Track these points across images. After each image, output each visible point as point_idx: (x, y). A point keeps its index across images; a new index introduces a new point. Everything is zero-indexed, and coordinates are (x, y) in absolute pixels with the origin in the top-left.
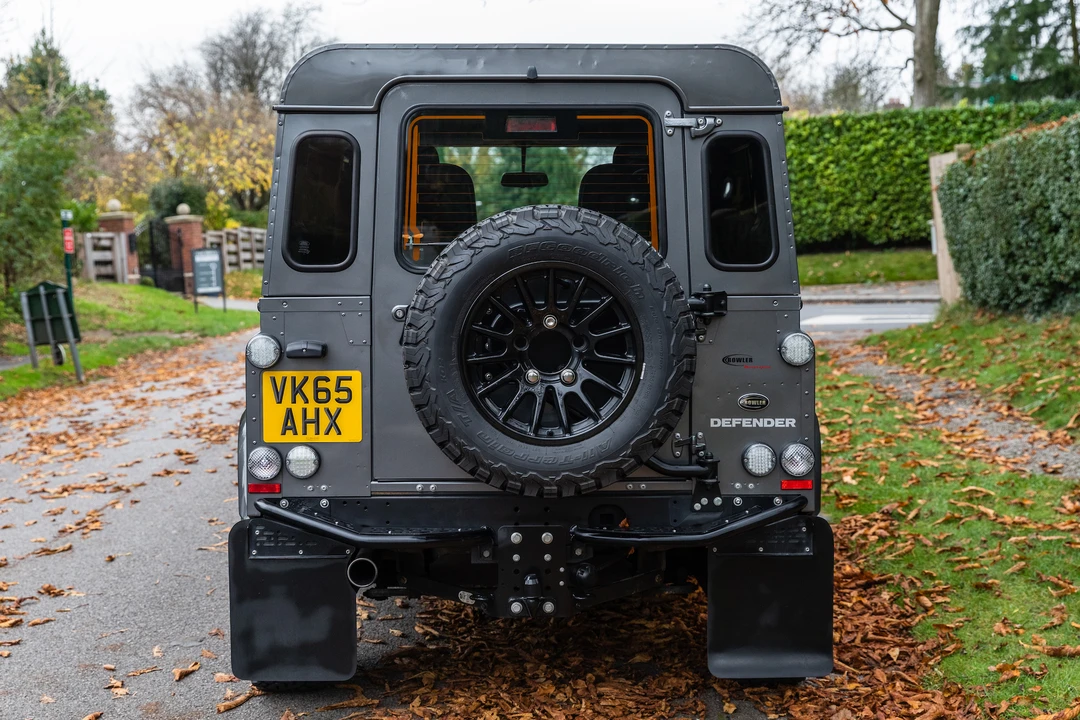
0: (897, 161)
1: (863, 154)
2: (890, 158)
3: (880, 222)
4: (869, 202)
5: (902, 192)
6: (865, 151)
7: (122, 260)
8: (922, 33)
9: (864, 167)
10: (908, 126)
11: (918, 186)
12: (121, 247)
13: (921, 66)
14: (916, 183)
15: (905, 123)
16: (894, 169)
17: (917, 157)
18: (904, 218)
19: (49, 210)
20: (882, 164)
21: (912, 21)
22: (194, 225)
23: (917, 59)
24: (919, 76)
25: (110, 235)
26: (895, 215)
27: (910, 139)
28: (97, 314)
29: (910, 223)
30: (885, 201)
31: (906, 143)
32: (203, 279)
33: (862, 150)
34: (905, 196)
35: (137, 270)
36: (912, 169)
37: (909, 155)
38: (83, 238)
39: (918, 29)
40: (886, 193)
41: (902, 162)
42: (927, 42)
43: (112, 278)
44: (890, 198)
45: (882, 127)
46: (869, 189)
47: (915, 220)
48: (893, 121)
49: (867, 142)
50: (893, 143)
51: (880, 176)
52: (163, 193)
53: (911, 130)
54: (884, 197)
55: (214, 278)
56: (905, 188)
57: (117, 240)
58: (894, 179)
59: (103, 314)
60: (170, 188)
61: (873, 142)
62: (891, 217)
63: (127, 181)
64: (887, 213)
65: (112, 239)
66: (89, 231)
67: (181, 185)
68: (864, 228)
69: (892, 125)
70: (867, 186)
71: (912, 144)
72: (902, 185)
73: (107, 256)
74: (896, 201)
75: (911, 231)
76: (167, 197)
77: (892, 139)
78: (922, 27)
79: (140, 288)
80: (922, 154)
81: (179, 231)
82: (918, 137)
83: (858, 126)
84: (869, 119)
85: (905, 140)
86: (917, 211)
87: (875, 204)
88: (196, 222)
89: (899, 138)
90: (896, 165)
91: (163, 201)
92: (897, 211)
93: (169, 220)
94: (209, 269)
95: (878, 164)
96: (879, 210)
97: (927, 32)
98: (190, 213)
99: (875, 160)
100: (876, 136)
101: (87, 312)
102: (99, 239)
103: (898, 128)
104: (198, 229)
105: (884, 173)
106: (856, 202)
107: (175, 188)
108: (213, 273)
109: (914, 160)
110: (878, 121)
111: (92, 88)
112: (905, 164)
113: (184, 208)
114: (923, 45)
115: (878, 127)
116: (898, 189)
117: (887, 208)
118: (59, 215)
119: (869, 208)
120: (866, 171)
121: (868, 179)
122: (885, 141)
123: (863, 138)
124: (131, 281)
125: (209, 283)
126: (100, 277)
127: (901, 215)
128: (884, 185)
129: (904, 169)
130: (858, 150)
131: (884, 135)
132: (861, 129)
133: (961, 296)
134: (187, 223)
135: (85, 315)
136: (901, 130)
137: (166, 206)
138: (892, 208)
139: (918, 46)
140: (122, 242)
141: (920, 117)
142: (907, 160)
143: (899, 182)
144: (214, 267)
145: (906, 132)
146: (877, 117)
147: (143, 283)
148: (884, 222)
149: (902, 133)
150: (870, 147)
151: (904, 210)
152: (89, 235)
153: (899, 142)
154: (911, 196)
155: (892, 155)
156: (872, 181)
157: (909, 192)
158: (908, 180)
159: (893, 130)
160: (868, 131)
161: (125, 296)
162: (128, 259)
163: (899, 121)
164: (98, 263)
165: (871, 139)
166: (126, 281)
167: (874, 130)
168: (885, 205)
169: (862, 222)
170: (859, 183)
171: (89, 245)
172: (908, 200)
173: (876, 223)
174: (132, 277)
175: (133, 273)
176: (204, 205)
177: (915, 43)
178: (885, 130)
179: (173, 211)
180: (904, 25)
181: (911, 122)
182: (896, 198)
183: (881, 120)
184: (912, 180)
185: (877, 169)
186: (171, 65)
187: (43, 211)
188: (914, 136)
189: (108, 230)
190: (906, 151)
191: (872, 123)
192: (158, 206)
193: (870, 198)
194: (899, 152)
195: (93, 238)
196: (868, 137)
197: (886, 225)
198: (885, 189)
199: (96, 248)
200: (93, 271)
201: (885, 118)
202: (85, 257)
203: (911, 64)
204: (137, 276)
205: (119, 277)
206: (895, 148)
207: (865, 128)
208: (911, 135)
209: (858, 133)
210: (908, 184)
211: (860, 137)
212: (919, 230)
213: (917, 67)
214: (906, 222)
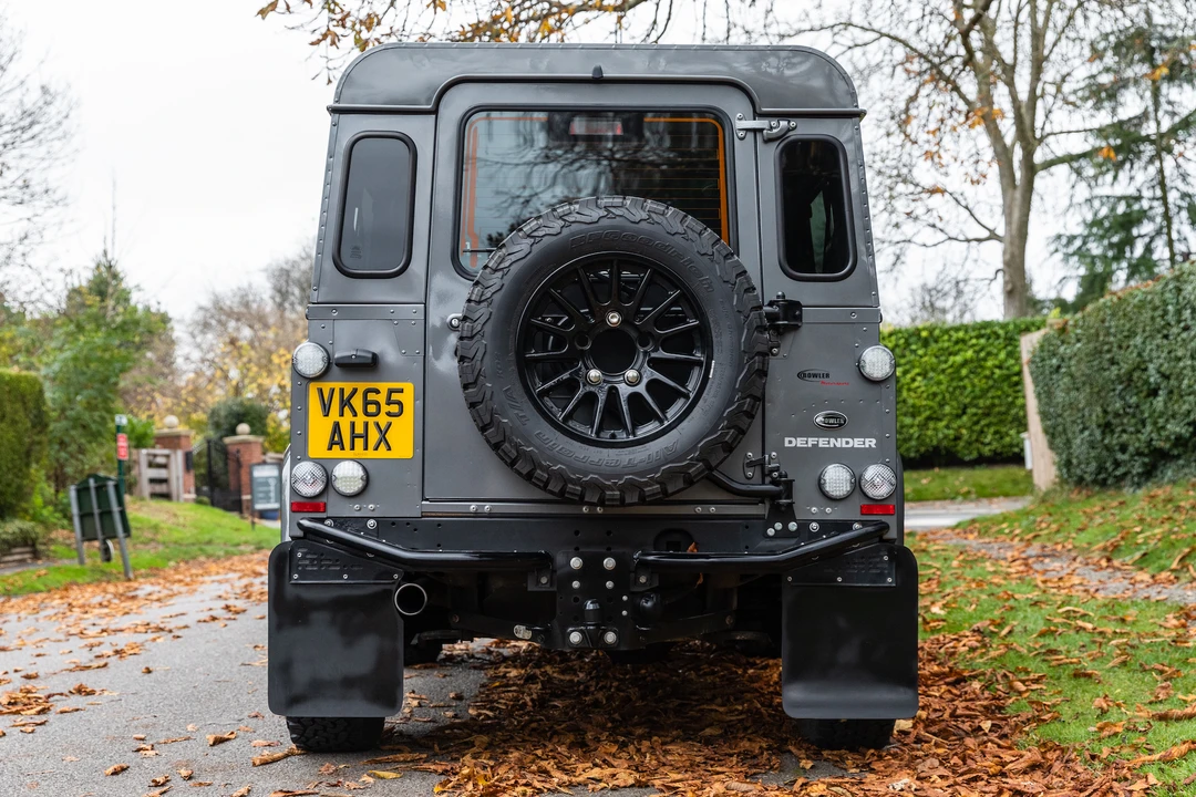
0: (987, 372)
1: (951, 366)
2: (979, 370)
3: (970, 437)
4: (959, 416)
5: (993, 405)
6: (954, 362)
7: (178, 478)
8: (1012, 243)
9: (952, 380)
10: (998, 337)
11: (1010, 399)
12: (177, 468)
13: (1011, 276)
14: (1008, 396)
15: (995, 333)
16: (984, 381)
17: (1008, 369)
18: (996, 433)
19: (104, 414)
20: (972, 376)
21: (1001, 231)
22: (253, 446)
23: (1006, 269)
24: (1009, 287)
25: (166, 452)
26: (986, 429)
27: (1000, 350)
28: (149, 528)
29: (1002, 438)
30: (975, 414)
31: (997, 355)
32: (261, 495)
33: (950, 363)
34: (997, 409)
35: (193, 489)
36: (1004, 381)
37: (1000, 367)
38: (138, 454)
39: (1008, 239)
40: (976, 406)
41: (993, 373)
42: (1017, 252)
43: (167, 496)
44: (980, 411)
45: (971, 338)
46: (958, 402)
47: (1007, 434)
48: (983, 332)
49: (956, 354)
50: (982, 354)
51: (969, 389)
52: (223, 413)
53: (1001, 340)
54: (974, 410)
55: (272, 495)
56: (997, 401)
57: (173, 457)
58: (984, 392)
59: (156, 528)
60: (230, 407)
61: (962, 353)
62: (982, 432)
63: (186, 401)
64: (977, 428)
65: (168, 456)
66: (145, 447)
67: (241, 404)
68: (952, 443)
69: (982, 336)
70: (956, 400)
71: (1002, 355)
72: (993, 398)
73: (162, 473)
74: (987, 415)
75: (1004, 446)
76: (226, 417)
77: (982, 350)
78: (1012, 236)
79: (194, 506)
80: (1013, 365)
81: (238, 451)
82: (1009, 348)
83: (946, 337)
84: (957, 329)
85: (995, 351)
86: (1009, 426)
87: (965, 418)
88: (256, 443)
89: (989, 349)
90: (986, 377)
91: (222, 421)
92: (988, 425)
93: (228, 440)
94: (267, 484)
95: (967, 376)
96: (969, 424)
97: (1017, 241)
98: (251, 433)
99: (964, 372)
100: (965, 347)
101: (139, 525)
102: (155, 456)
103: (989, 338)
104: (257, 451)
105: (974, 386)
106: (945, 415)
107: (235, 408)
108: (272, 488)
109: (1005, 372)
110: (966, 331)
111: (153, 310)
112: (996, 376)
113: (243, 428)
114: (1013, 256)
115: (967, 337)
116: (988, 402)
117: (977, 423)
118: (113, 420)
119: (959, 422)
120: (954, 384)
121: (957, 392)
122: (975, 352)
123: (951, 349)
124: (186, 500)
125: (267, 499)
126: (154, 495)
127: (992, 430)
128: (975, 398)
129: (995, 381)
130: (946, 362)
131: (973, 345)
132: (949, 340)
133: (1057, 476)
134: (246, 443)
135: (137, 529)
136: (991, 341)
137: (226, 426)
138: (983, 423)
139: (1008, 257)
140: (178, 460)
141: (1011, 327)
142: (997, 371)
143: (990, 395)
144: (273, 483)
145: (997, 342)
146: (965, 328)
147: (199, 502)
148: (974, 437)
149: (992, 344)
150: (959, 359)
151: (995, 424)
152: (144, 451)
153: (989, 354)
154: (1003, 409)
155: (981, 367)
156: (961, 394)
157: (1001, 405)
158: (999, 393)
159: (982, 341)
160: (957, 342)
161: (179, 513)
162: (184, 477)
163: (988, 331)
164: (153, 481)
165: (960, 350)
166: (181, 500)
167: (963, 341)
168: (975, 419)
169: (952, 437)
170: (947, 395)
171: (144, 461)
172: (999, 413)
173: (966, 437)
174: (187, 496)
175: (189, 492)
176: (265, 425)
177: (1004, 253)
178: (974, 341)
179: (233, 432)
180: (993, 236)
181: (1001, 332)
182: (986, 411)
183: (970, 330)
184: (1004, 392)
185: (966, 381)
186: (235, 287)
187: (96, 415)
188: (1005, 347)
189: (165, 447)
190: (997, 363)
191: (961, 334)
192: (217, 425)
193: (960, 412)
194: (989, 363)
195: (148, 455)
196: (957, 348)
197: (977, 440)
198: (975, 402)
199: (151, 465)
200: (147, 489)
201: (974, 329)
202: (140, 474)
203: (1000, 275)
204: (193, 496)
205: (174, 494)
206: (985, 359)
207: (954, 339)
208: (1002, 345)
209: (946, 345)
210: (999, 397)
211: (948, 348)
212: (1011, 445)
213: (1007, 278)
214: (997, 436)
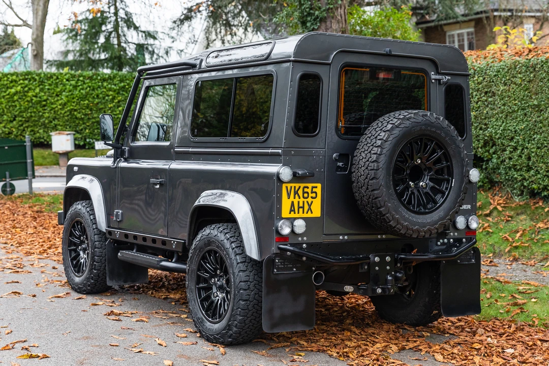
0: (29, 99)
1: (8, 94)
2: (24, 97)
3: (17, 133)
4: (11, 122)
5: (31, 116)
6: (10, 92)
8: (37, 29)
9: (8, 102)
10: (35, 80)
11: (41, 114)
13: (36, 47)
14: (39, 112)
15: (33, 78)
16: (26, 103)
17: (40, 97)
18: (32, 131)
20: (20, 100)
21: (30, 22)
23: (33, 42)
24: (35, 52)
26: (26, 129)
27: (36, 87)
29: (34, 134)
30: (21, 121)
31: (34, 90)
33: (7, 92)
34: (33, 119)
36: (37, 104)
37: (36, 96)
39: (35, 27)
40: (22, 117)
41: (32, 100)
42: (40, 34)
44: (24, 119)
45: (20, 80)
46: (11, 115)
47: (38, 132)
48: (27, 77)
49: (11, 88)
50: (26, 89)
51: (18, 108)
53: (37, 82)
54: (20, 119)
56: (33, 114)
58: (26, 109)
61: (15, 88)
62: (24, 130)
64: (22, 128)
68: (7, 136)
69: (26, 79)
70: (10, 113)
71: (37, 90)
72: (31, 113)
74: (28, 121)
75: (35, 138)
77: (26, 87)
78: (37, 26)
80: (43, 96)
82: (41, 87)
83: (5, 79)
84: (12, 75)
85: (33, 88)
86: (39, 128)
87: (15, 122)
89: (30, 86)
90: (28, 101)
92: (27, 127)
95: (17, 100)
96: (17, 126)
97: (40, 28)
99: (16, 98)
100: (17, 85)
103: (30, 81)
105: (21, 106)
106: (3, 121)
109: (38, 99)
110: (17, 76)
112: (33, 101)
114: (37, 36)
115: (18, 80)
116: (29, 115)
117: (22, 125)
119: (11, 125)
120: (10, 104)
121: (11, 108)
122: (22, 87)
123: (8, 85)
127: (29, 129)
128: (21, 112)
129: (33, 104)
130: (5, 92)
131: (22, 84)
132: (7, 80)
136: (31, 82)
138: (24, 125)
139: (35, 36)
141: (42, 75)
142: (34, 98)
143: (29, 111)
145: (34, 83)
146: (17, 74)
148: (19, 133)
149: (31, 84)
150: (13, 91)
151: (32, 126)
153: (30, 89)
154: (36, 119)
155: (25, 96)
156: (14, 110)
157: (35, 117)
158: (35, 110)
159: (26, 82)
160: (12, 82)
163: (30, 77)
165: (13, 86)
167: (16, 81)
168: (20, 123)
169: (7, 132)
170: (5, 110)
172: (35, 121)
173: (15, 133)
177: (33, 34)
178: (21, 82)
180: (26, 24)
181: (37, 77)
182: (27, 119)
183: (19, 76)
184: (37, 110)
185: (16, 103)
188: (39, 86)
190: (34, 94)
191: (14, 77)
193: (12, 119)
194: (30, 94)
196: (11, 85)
197: (21, 135)
198: (22, 114)
201: (22, 74)
203: (30, 45)
206: (27, 92)
207: (10, 80)
208: (37, 85)
209: (5, 82)
210: (34, 112)
211: (7, 84)
212: (40, 138)
213: (34, 48)
214: (32, 133)
